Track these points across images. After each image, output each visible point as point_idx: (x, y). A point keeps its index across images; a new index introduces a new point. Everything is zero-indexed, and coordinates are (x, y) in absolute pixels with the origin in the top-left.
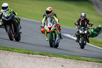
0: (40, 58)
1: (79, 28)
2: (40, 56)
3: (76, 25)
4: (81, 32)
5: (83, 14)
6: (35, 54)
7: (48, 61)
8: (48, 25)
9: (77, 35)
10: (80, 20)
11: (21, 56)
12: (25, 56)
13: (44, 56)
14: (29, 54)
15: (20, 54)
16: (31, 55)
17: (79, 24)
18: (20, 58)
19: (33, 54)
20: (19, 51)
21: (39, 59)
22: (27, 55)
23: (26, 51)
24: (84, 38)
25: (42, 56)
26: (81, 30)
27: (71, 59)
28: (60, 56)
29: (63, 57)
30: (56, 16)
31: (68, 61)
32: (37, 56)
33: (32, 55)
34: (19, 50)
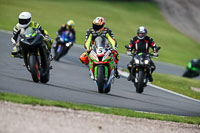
0: (56, 112)
1: (134, 55)
2: (56, 108)
3: (128, 48)
4: (137, 61)
5: (142, 29)
6: (47, 105)
7: (72, 118)
8: (98, 51)
9: (129, 68)
10: (136, 39)
11: (19, 109)
12: (27, 108)
13: (64, 110)
14: (34, 105)
15: (16, 104)
16: (38, 107)
17: (133, 47)
18: (17, 113)
19: (42, 105)
20: (16, 99)
21: (54, 115)
22: (31, 106)
23: (29, 100)
24: (144, 73)
25: (60, 109)
26: (138, 58)
27: (116, 114)
28: (95, 109)
29: (101, 111)
30: (111, 35)
31: (111, 118)
32: (50, 108)
33: (41, 107)
34: (15, 97)
